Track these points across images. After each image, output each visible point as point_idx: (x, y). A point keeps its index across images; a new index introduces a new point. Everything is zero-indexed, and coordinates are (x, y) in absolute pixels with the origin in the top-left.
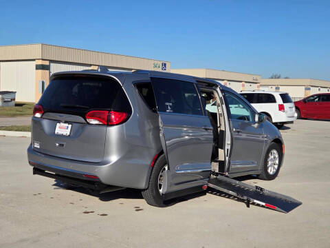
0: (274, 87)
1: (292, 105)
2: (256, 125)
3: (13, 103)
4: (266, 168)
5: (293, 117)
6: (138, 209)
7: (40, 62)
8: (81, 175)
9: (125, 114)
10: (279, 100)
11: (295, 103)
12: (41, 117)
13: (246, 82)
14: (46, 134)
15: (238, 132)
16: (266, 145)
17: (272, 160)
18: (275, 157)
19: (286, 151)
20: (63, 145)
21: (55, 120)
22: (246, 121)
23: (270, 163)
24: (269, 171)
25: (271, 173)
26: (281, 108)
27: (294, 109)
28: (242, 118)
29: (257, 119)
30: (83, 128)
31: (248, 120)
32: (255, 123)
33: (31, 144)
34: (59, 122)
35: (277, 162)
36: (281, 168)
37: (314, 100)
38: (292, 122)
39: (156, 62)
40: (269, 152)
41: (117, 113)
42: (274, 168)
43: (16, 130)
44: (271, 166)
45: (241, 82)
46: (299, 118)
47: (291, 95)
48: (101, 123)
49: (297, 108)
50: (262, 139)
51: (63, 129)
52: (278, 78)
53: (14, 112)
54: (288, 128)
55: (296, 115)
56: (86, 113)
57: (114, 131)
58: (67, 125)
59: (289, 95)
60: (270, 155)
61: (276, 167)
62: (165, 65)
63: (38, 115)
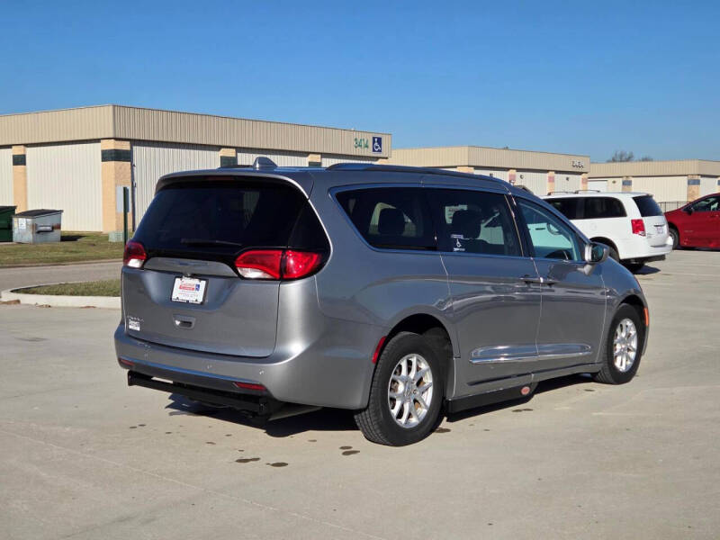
0: (620, 181)
1: (660, 220)
2: (587, 269)
3: (57, 234)
4: (610, 358)
5: (664, 245)
6: (348, 451)
7: (111, 145)
8: (230, 383)
9: (316, 256)
10: (633, 211)
11: (668, 215)
12: (142, 268)
13: (557, 172)
14: (153, 302)
15: (550, 284)
16: (609, 310)
17: (622, 341)
18: (629, 336)
19: (652, 321)
20: (189, 324)
21: (170, 273)
22: (566, 261)
23: (618, 347)
24: (617, 364)
25: (622, 368)
26: (638, 227)
27: (665, 228)
28: (558, 254)
29: (588, 256)
30: (231, 287)
31: (571, 258)
32: (584, 263)
33: (122, 323)
34: (180, 275)
35: (634, 344)
36: (642, 358)
37: (709, 206)
38: (661, 258)
39: (359, 136)
40: (615, 324)
41: (300, 254)
42: (628, 358)
43: (72, 294)
44: (621, 353)
45: (547, 171)
46: (677, 247)
47: (657, 199)
48: (267, 276)
49: (671, 226)
50: (601, 297)
51: (188, 290)
52: (628, 160)
53: (61, 255)
54: (655, 270)
55: (670, 241)
56: (237, 257)
57: (294, 292)
58: (196, 281)
59: (654, 198)
60: (618, 330)
61: (632, 355)
62: (379, 140)
63: (134, 263)
